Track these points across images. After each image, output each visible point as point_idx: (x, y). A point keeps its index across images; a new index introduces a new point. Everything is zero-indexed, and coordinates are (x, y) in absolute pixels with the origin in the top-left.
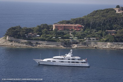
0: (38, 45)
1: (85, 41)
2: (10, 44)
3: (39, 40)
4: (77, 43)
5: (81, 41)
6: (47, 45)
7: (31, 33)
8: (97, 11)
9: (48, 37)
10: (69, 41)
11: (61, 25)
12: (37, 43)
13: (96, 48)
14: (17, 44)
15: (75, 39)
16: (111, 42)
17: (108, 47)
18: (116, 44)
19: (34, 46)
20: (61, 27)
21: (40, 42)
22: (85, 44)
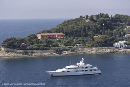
0: (34, 54)
1: (74, 48)
2: (7, 54)
3: (33, 49)
4: (67, 50)
5: (70, 48)
6: (41, 53)
7: (24, 43)
8: (68, 21)
9: (41, 46)
10: (60, 48)
11: (46, 34)
12: (32, 52)
13: (84, 53)
14: (14, 54)
15: (64, 46)
16: (96, 47)
17: (94, 52)
18: (100, 49)
19: (29, 55)
20: (46, 36)
21: (34, 51)
22: (73, 50)
